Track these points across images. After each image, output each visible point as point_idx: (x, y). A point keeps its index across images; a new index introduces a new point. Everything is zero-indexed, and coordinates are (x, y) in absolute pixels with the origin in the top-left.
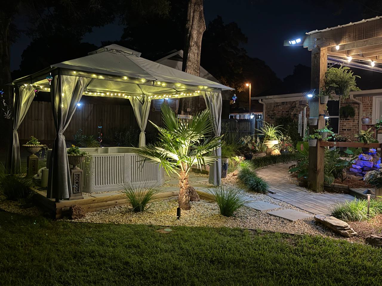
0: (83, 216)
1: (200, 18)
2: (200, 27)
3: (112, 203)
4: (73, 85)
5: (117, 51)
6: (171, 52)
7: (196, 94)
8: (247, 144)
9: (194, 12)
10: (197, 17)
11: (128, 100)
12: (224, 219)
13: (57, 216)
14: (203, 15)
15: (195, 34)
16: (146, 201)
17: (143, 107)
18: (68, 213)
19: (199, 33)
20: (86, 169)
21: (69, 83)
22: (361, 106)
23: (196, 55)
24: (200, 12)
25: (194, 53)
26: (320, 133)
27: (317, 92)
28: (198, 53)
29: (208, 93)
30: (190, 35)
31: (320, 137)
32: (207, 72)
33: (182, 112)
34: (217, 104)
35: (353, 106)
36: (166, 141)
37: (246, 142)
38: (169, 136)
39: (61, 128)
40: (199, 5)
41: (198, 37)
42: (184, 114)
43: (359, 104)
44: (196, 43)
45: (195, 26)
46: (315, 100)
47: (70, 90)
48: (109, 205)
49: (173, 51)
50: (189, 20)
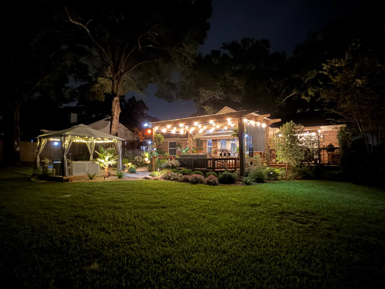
0: (72, 181)
1: (118, 107)
2: (118, 111)
3: (83, 177)
4: (69, 140)
5: (83, 127)
6: (105, 117)
7: (113, 141)
8: (136, 160)
9: (115, 105)
10: (117, 106)
11: (85, 144)
12: (119, 179)
13: (64, 181)
14: (119, 106)
15: (116, 114)
16: (93, 176)
17: (92, 145)
18: (67, 180)
19: (117, 113)
20: (72, 167)
21: (68, 139)
22: (183, 144)
23: (116, 122)
24: (118, 105)
25: (115, 122)
26: (153, 154)
27: (152, 141)
28: (117, 122)
29: (116, 141)
30: (114, 114)
31: (153, 155)
32: (125, 127)
33: (110, 147)
34: (120, 145)
35: (180, 144)
36: (101, 157)
37: (136, 159)
38: (102, 156)
39: (65, 153)
40: (117, 102)
41: (117, 115)
42: (111, 148)
43: (182, 143)
44: (116, 118)
45: (116, 110)
46: (152, 144)
47: (68, 142)
48: (81, 178)
49: (107, 116)
50: (113, 108)
